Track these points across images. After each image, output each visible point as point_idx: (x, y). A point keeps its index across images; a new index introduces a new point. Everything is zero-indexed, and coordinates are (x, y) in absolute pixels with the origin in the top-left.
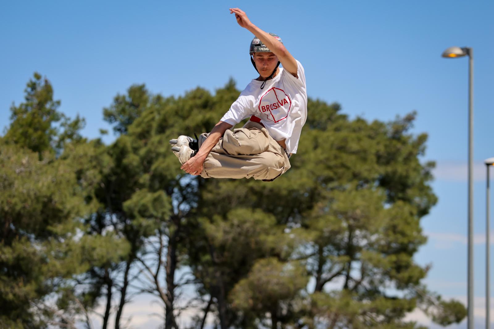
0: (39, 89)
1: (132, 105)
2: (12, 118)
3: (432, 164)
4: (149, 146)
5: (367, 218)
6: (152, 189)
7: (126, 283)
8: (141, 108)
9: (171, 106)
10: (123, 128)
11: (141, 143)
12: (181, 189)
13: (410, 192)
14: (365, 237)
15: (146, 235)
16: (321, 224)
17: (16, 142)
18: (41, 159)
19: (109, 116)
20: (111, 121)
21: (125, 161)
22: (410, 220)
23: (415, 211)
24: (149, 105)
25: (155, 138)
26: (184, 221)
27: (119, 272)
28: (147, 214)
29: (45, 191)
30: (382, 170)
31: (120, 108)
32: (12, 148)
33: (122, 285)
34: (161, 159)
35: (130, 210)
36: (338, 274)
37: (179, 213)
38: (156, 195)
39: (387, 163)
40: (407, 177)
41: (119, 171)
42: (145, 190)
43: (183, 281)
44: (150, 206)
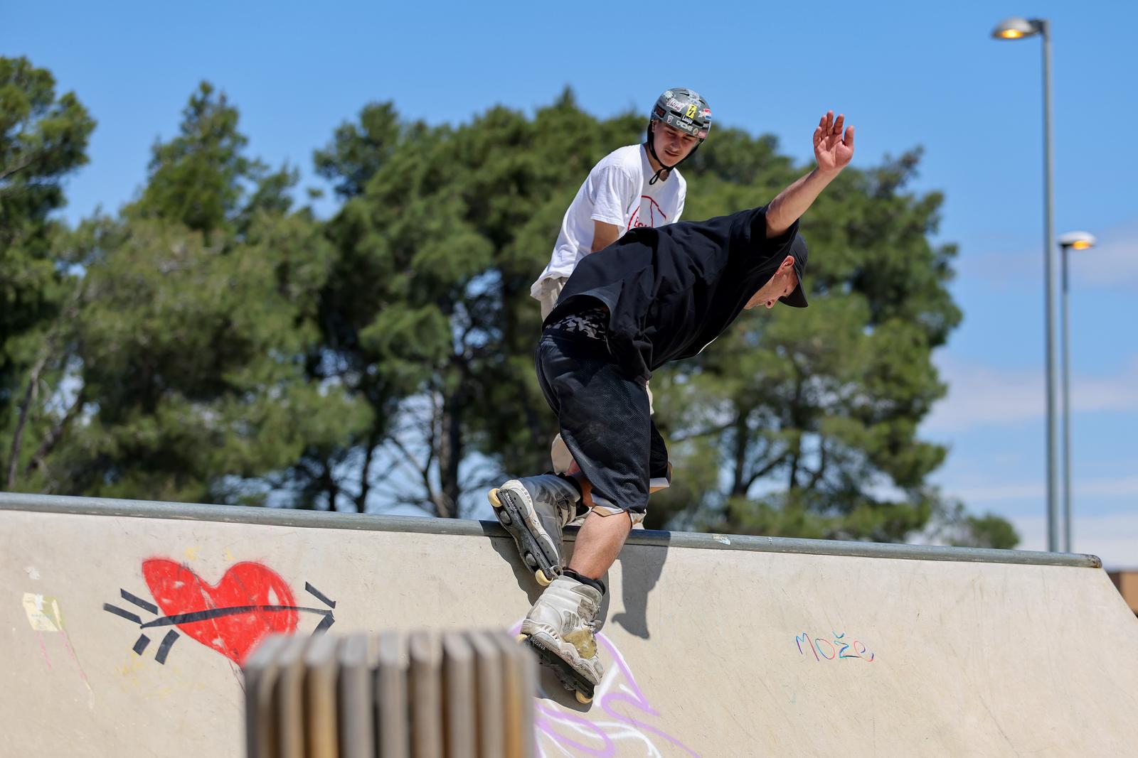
0: (208, 113)
1: (368, 141)
2: (150, 166)
3: (951, 250)
4: (407, 218)
5: (835, 353)
6: (413, 301)
7: (366, 487)
8: (386, 148)
9: (445, 140)
10: (353, 187)
11: (392, 212)
12: (470, 304)
13: (911, 304)
14: (829, 389)
15: (404, 394)
16: (746, 364)
17: (161, 215)
18: (207, 244)
19: (324, 164)
20: (329, 176)
21: (361, 247)
22: (913, 354)
23: (922, 338)
24: (401, 142)
25: (417, 203)
26: (475, 365)
27: (351, 466)
28: (407, 351)
29: (216, 304)
30: (858, 257)
31: (347, 149)
32: (152, 224)
33: (356, 490)
34: (430, 244)
35: (374, 343)
36: (781, 461)
37: (464, 351)
38: (423, 313)
39: (867, 245)
40: (905, 273)
41: (349, 267)
42: (400, 306)
43: (474, 483)
44: (410, 334)
